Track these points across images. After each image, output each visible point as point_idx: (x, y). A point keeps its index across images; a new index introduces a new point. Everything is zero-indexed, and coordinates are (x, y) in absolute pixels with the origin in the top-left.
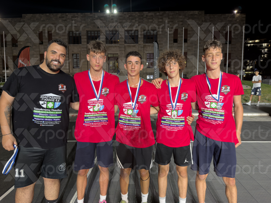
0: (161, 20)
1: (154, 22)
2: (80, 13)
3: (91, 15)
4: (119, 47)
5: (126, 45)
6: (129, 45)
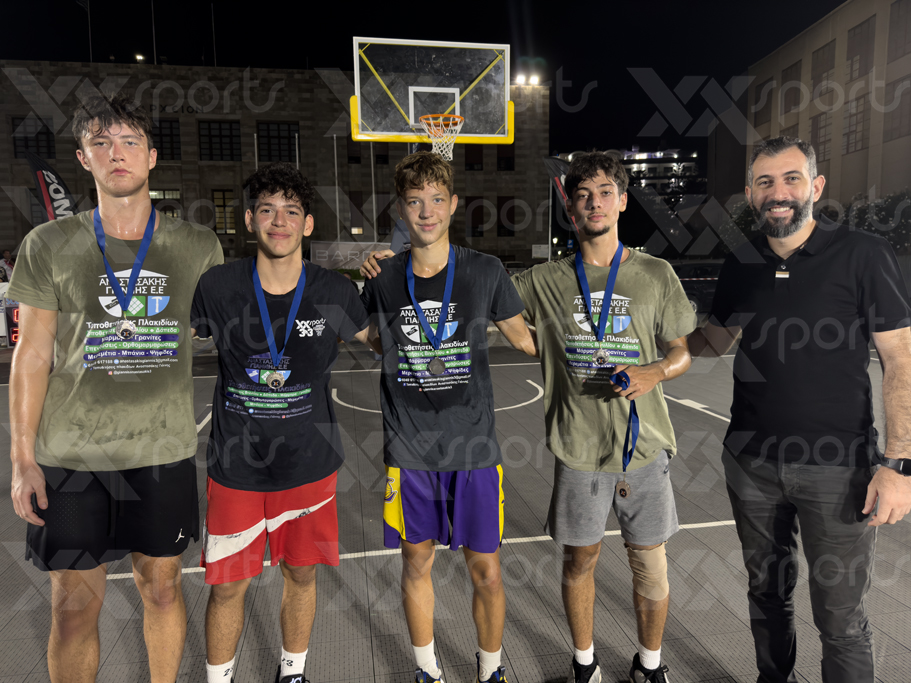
0: (307, 95)
1: (286, 99)
2: (48, 62)
3: (85, 70)
4: (180, 169)
5: (205, 163)
6: (211, 163)
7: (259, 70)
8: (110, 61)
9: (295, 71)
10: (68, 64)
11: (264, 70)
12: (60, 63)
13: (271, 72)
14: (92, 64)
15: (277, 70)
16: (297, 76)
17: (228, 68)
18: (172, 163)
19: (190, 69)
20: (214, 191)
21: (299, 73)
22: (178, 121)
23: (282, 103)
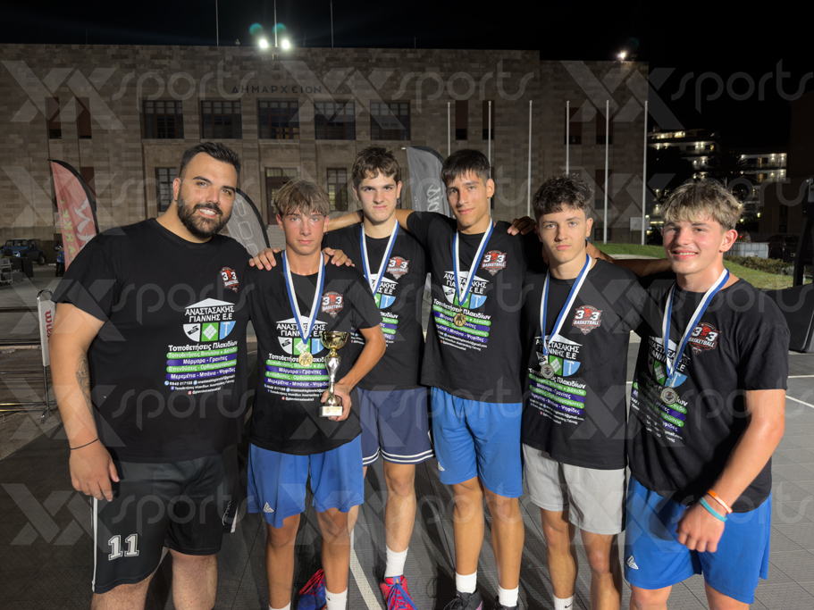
2: (178, 46)
3: (213, 53)
5: (319, 142)
6: (328, 142)
7: (374, 49)
8: (236, 45)
9: (408, 50)
10: (197, 48)
11: (379, 50)
12: (190, 47)
13: (384, 52)
14: (219, 47)
15: (391, 50)
16: (410, 56)
17: (345, 49)
18: (290, 142)
19: (309, 51)
20: (328, 169)
21: (411, 52)
22: (297, 102)
23: (395, 82)
